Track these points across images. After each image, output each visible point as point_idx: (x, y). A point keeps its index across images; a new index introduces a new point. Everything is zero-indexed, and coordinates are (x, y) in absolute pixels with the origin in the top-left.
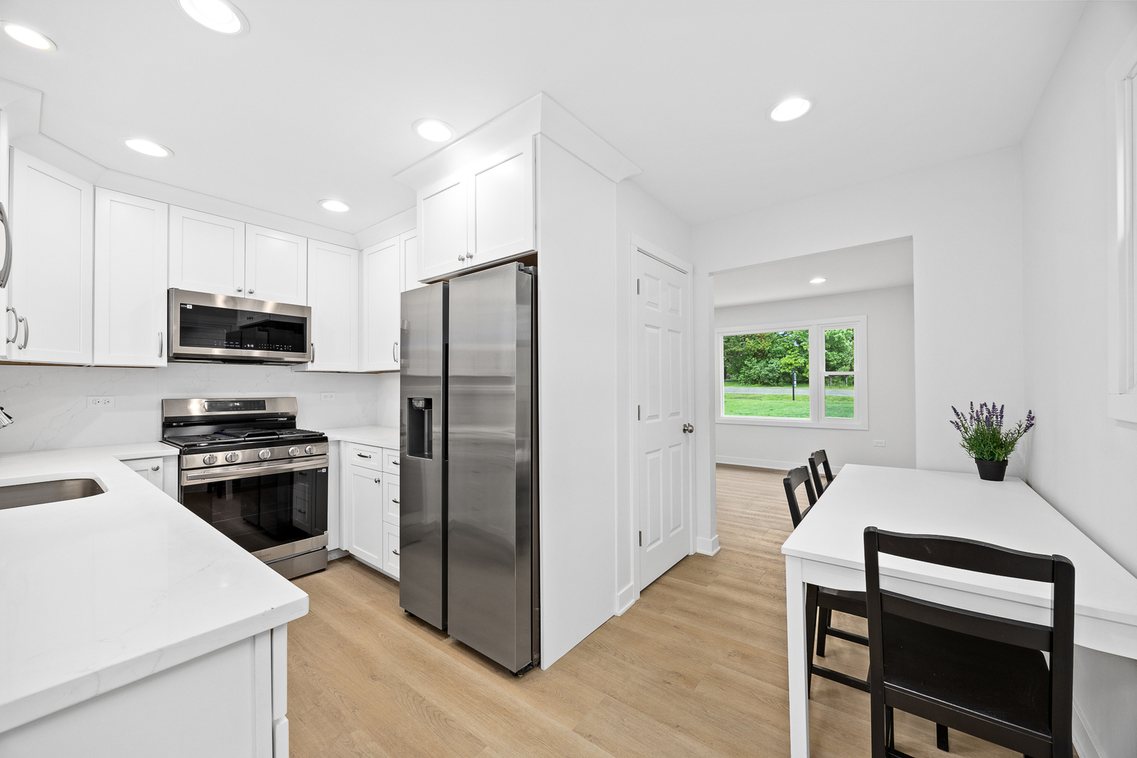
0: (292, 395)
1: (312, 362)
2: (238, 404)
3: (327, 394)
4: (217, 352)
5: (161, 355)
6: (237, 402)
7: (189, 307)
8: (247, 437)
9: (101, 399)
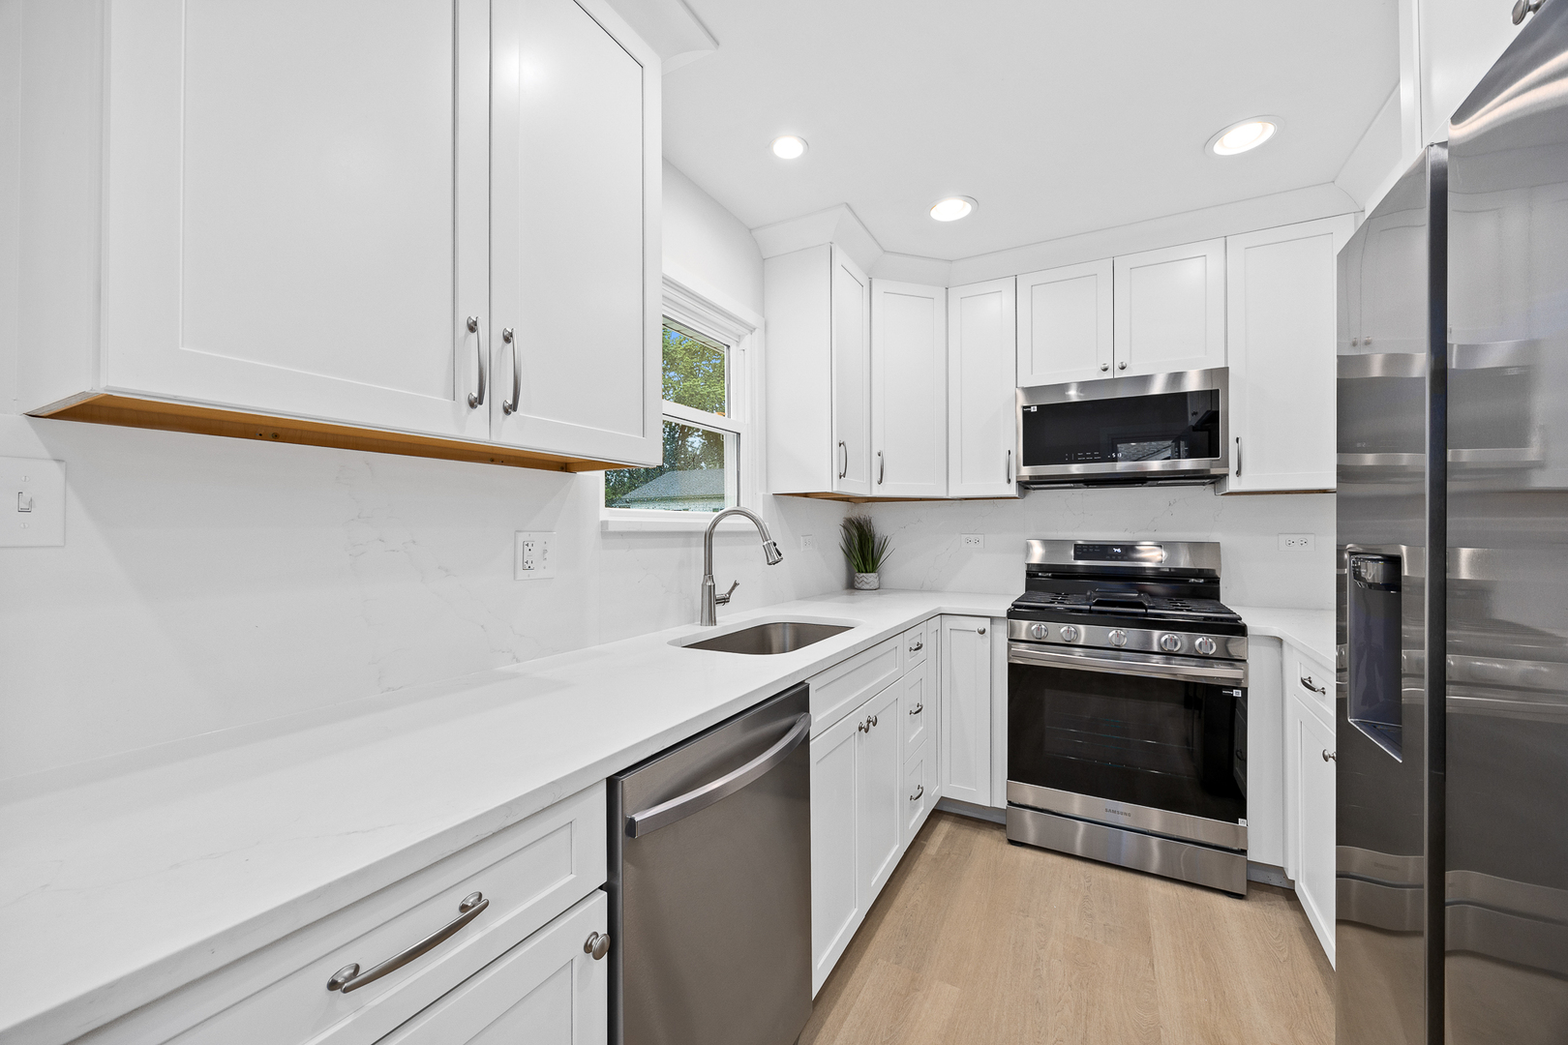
0: (1213, 537)
1: (1238, 473)
2: (1119, 550)
3: (1293, 538)
4: (1075, 469)
5: (1009, 481)
6: (1117, 547)
7: (1034, 409)
8: (1096, 604)
9: (972, 537)
